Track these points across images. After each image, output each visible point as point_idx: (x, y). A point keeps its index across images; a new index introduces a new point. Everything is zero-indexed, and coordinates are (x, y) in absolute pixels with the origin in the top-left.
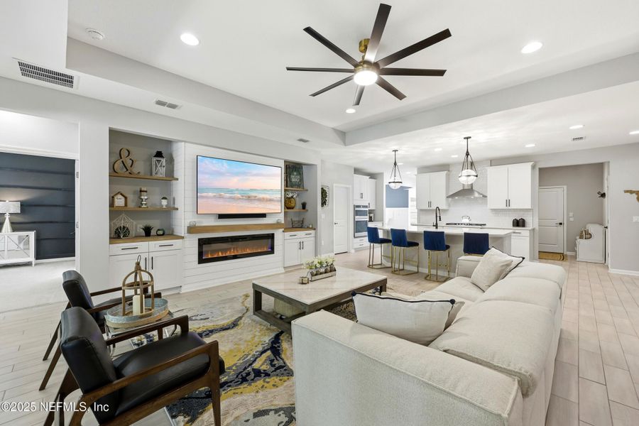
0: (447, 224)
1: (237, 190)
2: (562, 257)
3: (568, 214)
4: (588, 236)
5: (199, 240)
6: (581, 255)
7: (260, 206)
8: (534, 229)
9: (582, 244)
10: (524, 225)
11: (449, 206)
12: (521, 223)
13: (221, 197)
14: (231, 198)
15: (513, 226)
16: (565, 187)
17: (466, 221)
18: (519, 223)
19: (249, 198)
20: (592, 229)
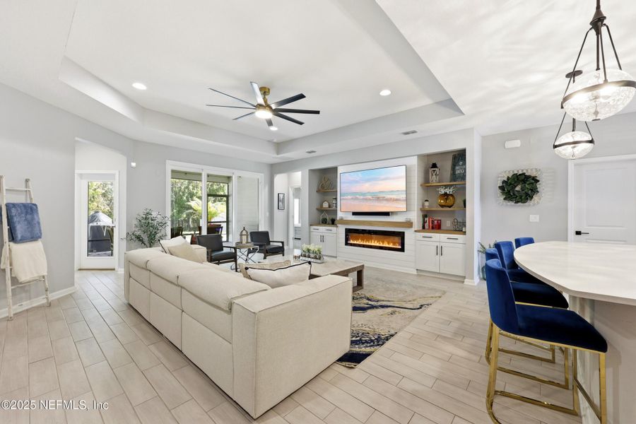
1: (369, 193)
5: (346, 229)
7: (387, 205)
13: (357, 199)
14: (363, 199)
19: (378, 199)
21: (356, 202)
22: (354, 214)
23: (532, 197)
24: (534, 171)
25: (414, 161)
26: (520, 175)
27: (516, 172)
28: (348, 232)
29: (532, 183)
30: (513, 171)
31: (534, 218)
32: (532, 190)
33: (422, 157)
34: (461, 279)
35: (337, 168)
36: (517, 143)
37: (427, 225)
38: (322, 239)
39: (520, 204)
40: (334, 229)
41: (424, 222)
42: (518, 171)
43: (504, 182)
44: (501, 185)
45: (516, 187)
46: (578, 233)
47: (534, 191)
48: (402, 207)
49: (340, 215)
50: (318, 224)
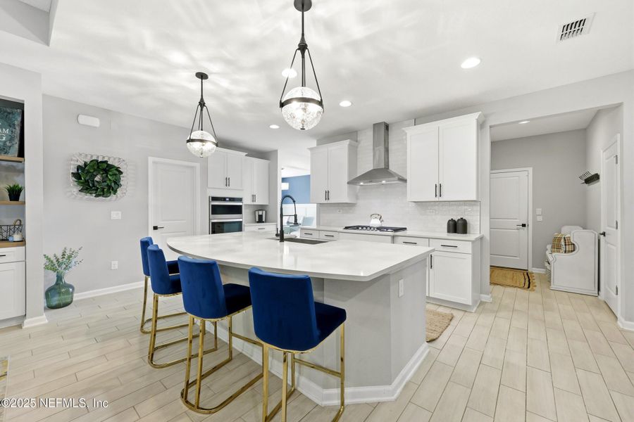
0: (346, 228)
2: (528, 281)
3: (534, 211)
4: (570, 248)
6: (559, 280)
8: (481, 238)
9: (559, 260)
10: (465, 231)
11: (357, 198)
12: (460, 227)
15: (449, 231)
16: (531, 170)
17: (375, 222)
18: (458, 227)
20: (576, 234)
23: (115, 192)
24: (117, 160)
26: (102, 162)
27: (94, 158)
29: (116, 175)
30: (92, 156)
31: (116, 215)
32: (115, 183)
34: (19, 322)
36: (96, 122)
39: (101, 198)
42: (98, 157)
43: (79, 168)
44: (75, 171)
45: (96, 176)
46: (156, 228)
47: (118, 183)
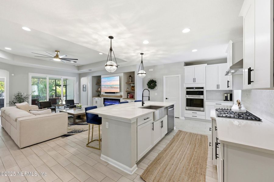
1: (109, 85)
14: (107, 87)
19: (112, 87)
21: (105, 89)
22: (106, 93)
23: (155, 87)
24: (155, 79)
25: (122, 75)
28: (104, 99)
29: (155, 83)
30: (150, 79)
31: (156, 94)
33: (125, 73)
35: (101, 76)
36: (152, 70)
37: (128, 97)
38: (96, 102)
39: (152, 89)
40: (100, 98)
41: (128, 96)
42: (152, 79)
43: (148, 82)
45: (151, 84)
46: (166, 99)
47: (156, 85)
48: (118, 90)
49: (102, 93)
50: (96, 97)
